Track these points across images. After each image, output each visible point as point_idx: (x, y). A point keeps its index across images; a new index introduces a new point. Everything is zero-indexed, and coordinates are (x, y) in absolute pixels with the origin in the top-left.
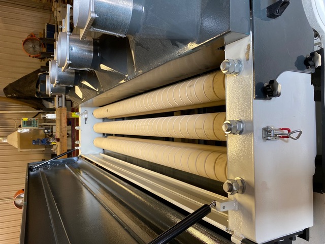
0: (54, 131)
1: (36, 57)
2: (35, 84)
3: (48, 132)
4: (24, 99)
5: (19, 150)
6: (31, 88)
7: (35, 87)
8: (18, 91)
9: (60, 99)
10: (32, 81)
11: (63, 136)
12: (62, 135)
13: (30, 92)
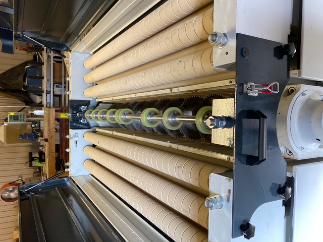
0: (41, 126)
1: (22, 50)
2: (22, 78)
3: (36, 127)
4: (11, 92)
5: (6, 145)
6: (18, 81)
7: (22, 81)
8: (5, 84)
9: (48, 95)
10: (19, 74)
11: (52, 137)
12: (50, 136)
13: (17, 85)
